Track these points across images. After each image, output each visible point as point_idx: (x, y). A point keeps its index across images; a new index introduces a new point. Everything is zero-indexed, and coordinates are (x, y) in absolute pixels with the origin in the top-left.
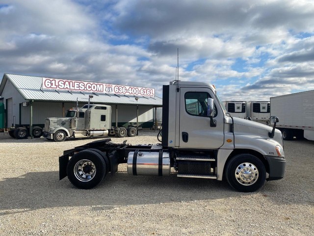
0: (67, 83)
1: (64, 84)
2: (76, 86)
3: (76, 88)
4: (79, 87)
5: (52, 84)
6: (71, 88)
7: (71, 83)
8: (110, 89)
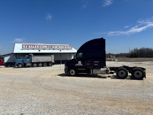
0: (32, 46)
1: (31, 46)
2: (35, 47)
3: (35, 48)
4: (37, 47)
5: (26, 47)
6: (34, 47)
7: (33, 46)
8: (50, 47)
